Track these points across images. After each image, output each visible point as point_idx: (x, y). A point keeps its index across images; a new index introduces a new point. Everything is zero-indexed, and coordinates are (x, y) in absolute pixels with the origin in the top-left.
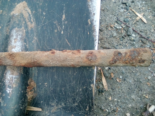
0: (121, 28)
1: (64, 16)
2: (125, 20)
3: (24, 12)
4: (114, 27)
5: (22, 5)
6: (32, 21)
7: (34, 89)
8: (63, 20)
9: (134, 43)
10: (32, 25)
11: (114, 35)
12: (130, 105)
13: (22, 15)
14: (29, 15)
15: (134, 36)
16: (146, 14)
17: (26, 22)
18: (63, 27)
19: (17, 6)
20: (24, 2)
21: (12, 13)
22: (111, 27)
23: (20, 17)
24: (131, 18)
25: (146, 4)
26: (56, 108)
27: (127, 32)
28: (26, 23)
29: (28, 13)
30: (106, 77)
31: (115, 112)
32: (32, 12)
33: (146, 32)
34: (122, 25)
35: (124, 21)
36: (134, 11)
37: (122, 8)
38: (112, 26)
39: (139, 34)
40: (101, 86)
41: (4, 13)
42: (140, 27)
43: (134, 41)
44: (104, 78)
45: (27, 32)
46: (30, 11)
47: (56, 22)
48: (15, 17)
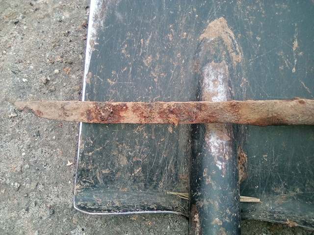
1: (296, 44)
3: (224, 36)
5: (218, 23)
6: (238, 51)
7: (243, 164)
8: (294, 50)
10: (238, 58)
13: (221, 40)
14: (233, 40)
17: (228, 52)
18: (296, 61)
19: (210, 25)
20: (221, 18)
21: (201, 37)
23: (218, 44)
26: (284, 196)
28: (228, 54)
29: (231, 37)
32: (236, 36)
41: (190, 37)
45: (231, 70)
46: (232, 34)
47: (281, 53)
48: (210, 44)
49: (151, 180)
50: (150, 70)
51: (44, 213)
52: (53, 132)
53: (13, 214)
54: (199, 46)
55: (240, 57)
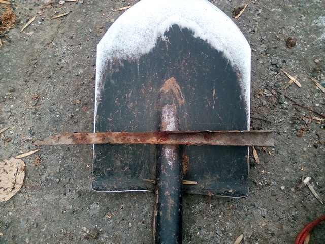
0: (271, 94)
1: (214, 92)
2: (276, 85)
3: (174, 89)
4: (263, 94)
5: (171, 81)
6: (182, 97)
7: (187, 163)
8: (213, 95)
9: (287, 111)
10: (182, 101)
11: (264, 104)
12: (285, 178)
13: (171, 91)
14: (179, 91)
15: (287, 103)
16: (301, 75)
18: (214, 102)
19: (166, 82)
20: (172, 78)
21: (161, 90)
22: (260, 95)
23: (171, 94)
24: (282, 81)
25: (299, 64)
26: (211, 180)
27: (278, 99)
28: (176, 99)
29: (178, 89)
30: (258, 151)
31: (269, 185)
32: (181, 88)
33: (300, 98)
34: (273, 91)
35: (274, 86)
36: (286, 73)
37: (272, 70)
38: (261, 93)
39: (292, 101)
40: (253, 160)
41: (154, 90)
42: (293, 92)
43: (287, 109)
44: (255, 151)
45: (178, 108)
46: (179, 87)
47: (206, 97)
48: (166, 94)
49: (135, 173)
50: (132, 111)
51: (74, 195)
52: (77, 148)
53: (57, 197)
54: (159, 95)
55: (183, 100)
